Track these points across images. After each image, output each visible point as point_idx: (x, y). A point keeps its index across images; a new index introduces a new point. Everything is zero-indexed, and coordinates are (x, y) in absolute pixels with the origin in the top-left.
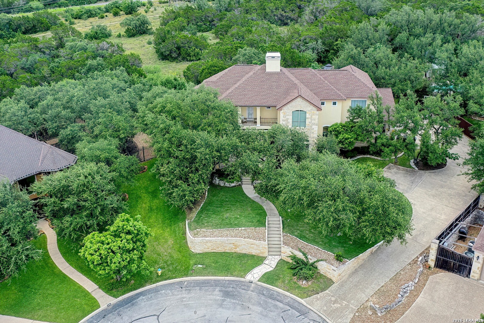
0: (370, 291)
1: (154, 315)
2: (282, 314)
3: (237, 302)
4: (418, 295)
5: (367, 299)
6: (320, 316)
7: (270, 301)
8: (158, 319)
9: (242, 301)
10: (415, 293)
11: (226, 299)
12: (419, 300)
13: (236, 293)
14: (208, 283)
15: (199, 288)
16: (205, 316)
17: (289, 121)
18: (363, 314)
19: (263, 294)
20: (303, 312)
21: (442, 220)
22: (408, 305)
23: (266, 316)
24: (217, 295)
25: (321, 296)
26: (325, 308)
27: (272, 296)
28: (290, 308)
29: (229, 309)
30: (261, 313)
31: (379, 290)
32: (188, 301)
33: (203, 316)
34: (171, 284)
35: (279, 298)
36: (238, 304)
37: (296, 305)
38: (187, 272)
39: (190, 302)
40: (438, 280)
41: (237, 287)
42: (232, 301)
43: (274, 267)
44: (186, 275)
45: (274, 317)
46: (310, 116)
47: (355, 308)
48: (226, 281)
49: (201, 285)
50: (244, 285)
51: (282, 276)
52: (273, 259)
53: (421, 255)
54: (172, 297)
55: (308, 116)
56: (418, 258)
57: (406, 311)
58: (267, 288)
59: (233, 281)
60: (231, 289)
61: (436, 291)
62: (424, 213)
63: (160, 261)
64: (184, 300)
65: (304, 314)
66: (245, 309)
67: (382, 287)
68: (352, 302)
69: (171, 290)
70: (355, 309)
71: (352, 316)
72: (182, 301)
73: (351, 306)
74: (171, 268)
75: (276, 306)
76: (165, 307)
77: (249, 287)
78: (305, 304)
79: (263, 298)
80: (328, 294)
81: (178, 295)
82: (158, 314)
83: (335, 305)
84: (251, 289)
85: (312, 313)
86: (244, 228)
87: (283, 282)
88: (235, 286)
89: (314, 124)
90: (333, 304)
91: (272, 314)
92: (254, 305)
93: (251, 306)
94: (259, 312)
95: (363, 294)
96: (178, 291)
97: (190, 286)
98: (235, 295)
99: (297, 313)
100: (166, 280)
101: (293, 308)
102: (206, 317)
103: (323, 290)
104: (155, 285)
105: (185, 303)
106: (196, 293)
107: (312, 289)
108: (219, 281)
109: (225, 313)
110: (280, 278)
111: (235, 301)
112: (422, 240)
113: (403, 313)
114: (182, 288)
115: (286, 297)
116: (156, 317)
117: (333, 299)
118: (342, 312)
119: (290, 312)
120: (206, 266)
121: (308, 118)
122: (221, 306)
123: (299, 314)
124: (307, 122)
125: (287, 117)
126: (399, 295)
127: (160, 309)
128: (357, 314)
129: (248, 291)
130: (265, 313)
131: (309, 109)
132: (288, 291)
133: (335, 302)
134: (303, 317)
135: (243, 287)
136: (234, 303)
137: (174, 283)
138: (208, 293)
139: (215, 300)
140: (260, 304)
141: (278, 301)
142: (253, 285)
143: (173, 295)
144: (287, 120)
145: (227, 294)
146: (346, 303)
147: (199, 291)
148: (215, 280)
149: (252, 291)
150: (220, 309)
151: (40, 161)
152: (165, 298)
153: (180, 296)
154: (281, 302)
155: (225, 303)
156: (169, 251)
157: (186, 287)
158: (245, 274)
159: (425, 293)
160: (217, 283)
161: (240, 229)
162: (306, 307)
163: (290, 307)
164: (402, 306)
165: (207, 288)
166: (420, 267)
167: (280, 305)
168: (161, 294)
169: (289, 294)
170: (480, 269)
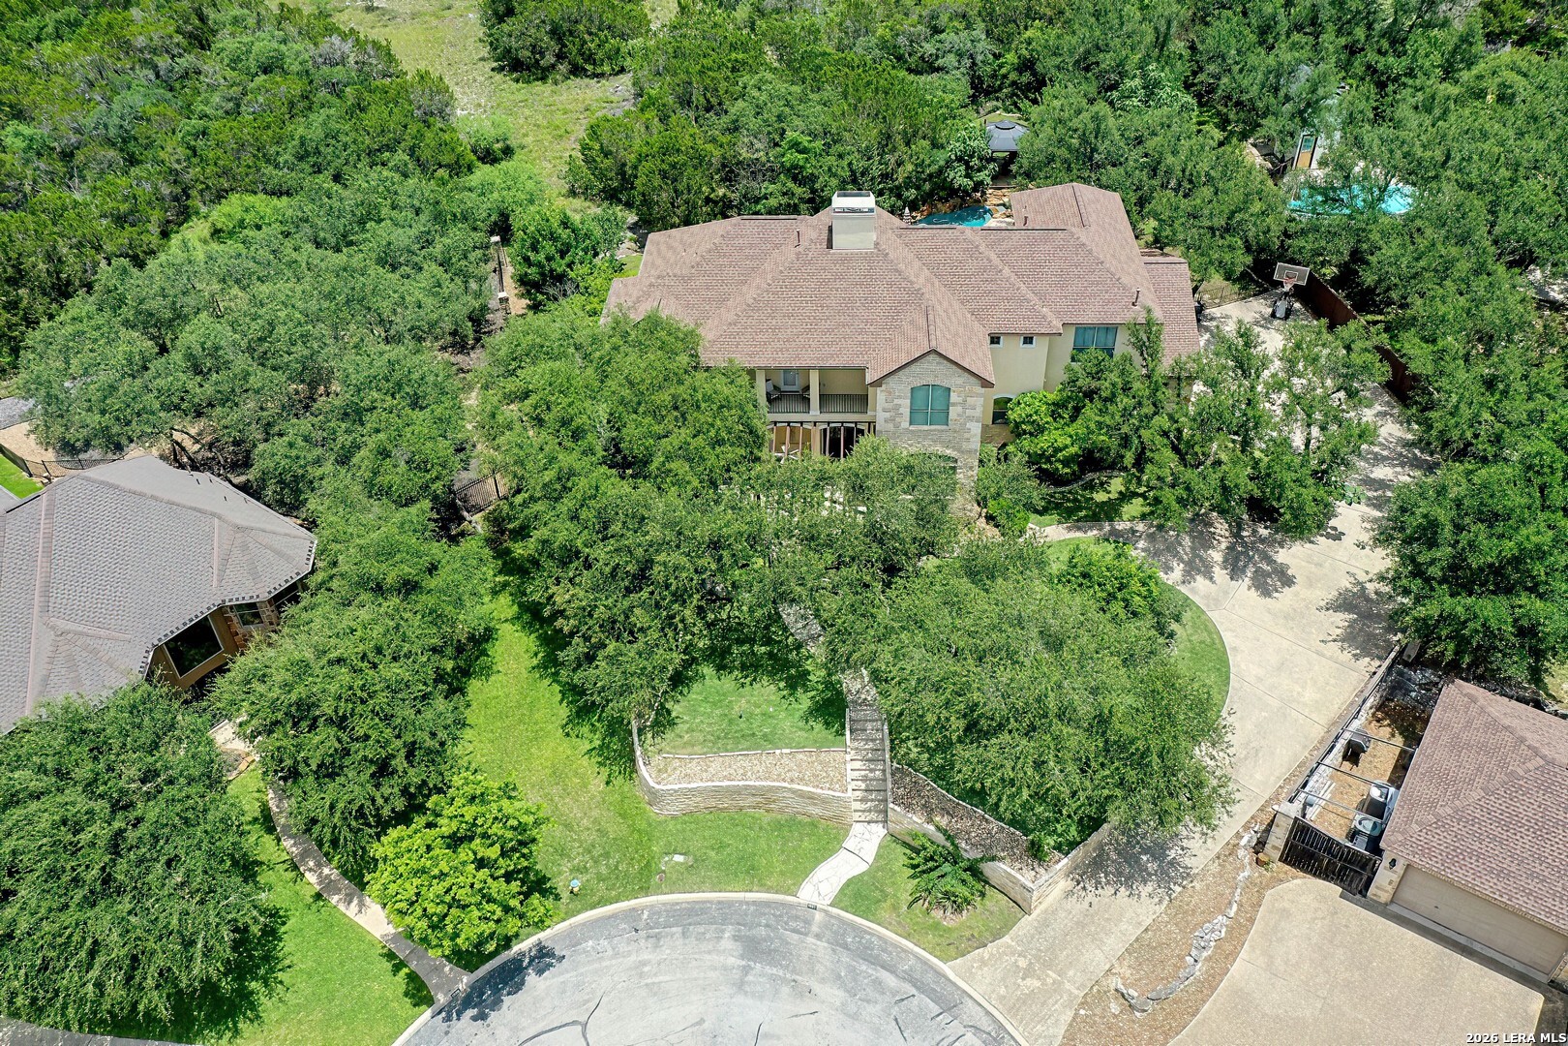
0: (1115, 943)
1: (574, 1023)
2: (895, 1011)
3: (781, 973)
4: (1233, 956)
5: (1107, 967)
6: (988, 1013)
7: (864, 968)
8: (584, 1036)
9: (794, 972)
10: (1228, 947)
11: (752, 964)
12: (1237, 968)
13: (777, 944)
14: (704, 911)
15: (680, 929)
16: (702, 1021)
17: (901, 410)
18: (1098, 1011)
19: (845, 946)
20: (949, 1002)
21: (1305, 705)
22: (1210, 984)
23: (855, 1017)
24: (727, 952)
25: (992, 954)
26: (1002, 991)
27: (867, 953)
28: (914, 991)
29: (761, 998)
30: (843, 1009)
31: (1137, 940)
32: (655, 975)
33: (698, 1023)
34: (610, 917)
35: (885, 956)
36: (784, 980)
37: (929, 978)
38: (644, 880)
39: (661, 978)
40: (1286, 905)
41: (777, 922)
42: (768, 970)
43: (870, 862)
44: (645, 890)
45: (876, 1020)
46: (960, 400)
47: (1076, 992)
48: (747, 903)
49: (686, 918)
50: (796, 918)
51: (890, 890)
52: (867, 836)
53: (1246, 827)
54: (614, 962)
55: (954, 397)
56: (1239, 836)
57: (1205, 1002)
58: (854, 927)
59: (767, 904)
60: (762, 931)
61: (1280, 940)
62: (1260, 679)
63: (573, 847)
64: (646, 969)
65: (950, 1009)
66: (801, 995)
67: (1146, 930)
68: (1071, 973)
69: (610, 937)
70: (1076, 997)
71: (1070, 1014)
72: (641, 975)
73: (1067, 986)
74: (604, 870)
75: (877, 983)
76: (599, 994)
77: (808, 922)
78: (952, 976)
79: (845, 958)
80: (1009, 946)
81: (629, 953)
82: (583, 1019)
83: (1028, 981)
84: (815, 929)
85: (970, 1003)
86: (788, 751)
87: (895, 908)
88: (772, 922)
89: (971, 419)
90: (1023, 979)
91: (870, 1008)
92: (823, 981)
93: (816, 987)
94: (838, 1004)
95: (1097, 951)
96: (629, 941)
97: (657, 925)
98: (775, 951)
99: (932, 1005)
100: (593, 907)
101: (922, 988)
102: (706, 1025)
103: (997, 936)
104: (566, 923)
105: (649, 981)
106: (674, 946)
107: (968, 934)
108: (730, 904)
109: (751, 1012)
110: (886, 896)
111: (774, 971)
112: (1251, 776)
113: (1197, 1011)
114: (636, 931)
115: (903, 955)
116: (579, 1028)
117: (1022, 963)
118: (1043, 1004)
119: (915, 1001)
120: (696, 861)
121: (954, 404)
122: (740, 986)
123: (936, 1010)
124: (953, 412)
125: (896, 401)
126: (1188, 958)
127: (588, 1001)
128: (1082, 1012)
129: (806, 934)
130: (852, 1008)
131: (960, 381)
132: (908, 937)
133: (1028, 973)
134: (945, 1018)
135: (792, 924)
136: (773, 978)
137: (614, 916)
138: (705, 946)
139: (725, 968)
140: (839, 977)
141: (883, 967)
142: (818, 916)
143: (616, 955)
144: (897, 407)
145: (754, 949)
146: (1054, 976)
147: (681, 941)
148: (719, 902)
149: (818, 936)
150: (740, 999)
151: (216, 572)
152: (597, 965)
153: (633, 958)
154: (891, 969)
155: (750, 978)
156: (595, 813)
157: (648, 927)
158: (798, 885)
159: (1253, 948)
160: (726, 913)
161: (778, 752)
162: (954, 984)
163: (915, 986)
164: (1193, 989)
165: (701, 929)
166: (1243, 868)
167: (890, 980)
168: (585, 951)
169: (910, 945)
170: (1395, 885)
